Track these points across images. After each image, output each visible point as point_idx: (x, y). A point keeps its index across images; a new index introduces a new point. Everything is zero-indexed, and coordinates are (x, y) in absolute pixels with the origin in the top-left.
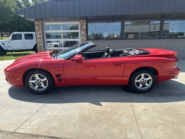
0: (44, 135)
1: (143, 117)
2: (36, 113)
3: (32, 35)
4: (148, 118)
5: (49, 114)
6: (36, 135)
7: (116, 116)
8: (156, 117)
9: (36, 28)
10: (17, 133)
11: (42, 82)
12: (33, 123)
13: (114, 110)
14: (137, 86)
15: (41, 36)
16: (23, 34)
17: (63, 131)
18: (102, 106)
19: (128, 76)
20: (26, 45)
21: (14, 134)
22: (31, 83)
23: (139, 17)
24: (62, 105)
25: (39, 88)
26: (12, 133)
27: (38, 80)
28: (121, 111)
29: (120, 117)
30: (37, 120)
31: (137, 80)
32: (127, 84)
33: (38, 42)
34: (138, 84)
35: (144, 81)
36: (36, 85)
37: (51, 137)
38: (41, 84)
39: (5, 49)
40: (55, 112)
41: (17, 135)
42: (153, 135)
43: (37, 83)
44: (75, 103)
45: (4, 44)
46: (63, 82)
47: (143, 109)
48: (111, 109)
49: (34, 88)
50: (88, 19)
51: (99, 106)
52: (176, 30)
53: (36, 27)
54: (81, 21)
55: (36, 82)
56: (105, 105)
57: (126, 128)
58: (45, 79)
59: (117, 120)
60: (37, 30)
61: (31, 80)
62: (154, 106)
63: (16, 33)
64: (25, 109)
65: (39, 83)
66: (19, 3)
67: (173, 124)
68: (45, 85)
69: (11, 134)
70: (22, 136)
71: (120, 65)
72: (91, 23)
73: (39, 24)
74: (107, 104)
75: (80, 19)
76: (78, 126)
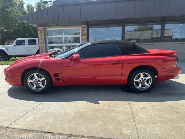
0: (37, 130)
1: (141, 114)
2: (32, 111)
3: (35, 41)
4: (146, 115)
5: (45, 111)
6: (29, 130)
7: (113, 114)
8: (154, 114)
9: (39, 34)
10: (11, 128)
11: (41, 82)
12: (28, 119)
13: (111, 108)
14: (136, 86)
15: (44, 41)
16: (26, 40)
17: (57, 126)
18: (100, 104)
19: (126, 75)
20: (29, 51)
21: (7, 129)
22: (30, 83)
23: (139, 21)
24: (59, 104)
25: (37, 87)
26: (6, 127)
27: (36, 79)
28: (119, 109)
29: (117, 114)
30: (32, 116)
31: (136, 79)
32: (126, 83)
33: (40, 47)
34: (137, 84)
35: (143, 80)
36: (35, 84)
37: (44, 132)
38: (39, 84)
39: (9, 54)
40: (51, 109)
41: (10, 129)
42: (150, 131)
43: (35, 83)
44: (72, 102)
45: (8, 50)
46: (61, 81)
47: (142, 107)
48: (108, 107)
49: (33, 88)
50: (89, 23)
51: (96, 104)
52: (178, 33)
53: (38, 32)
54: (82, 26)
55: (34, 81)
56: (103, 104)
57: (122, 124)
58: (44, 78)
59: (113, 117)
60: (39, 35)
61: (29, 79)
62: (153, 105)
63: (20, 39)
64: (21, 107)
65: (38, 82)
66: (25, 12)
67: (173, 121)
68: (43, 84)
69: (4, 129)
70: (15, 131)
71: (118, 64)
72: (92, 28)
73: (41, 29)
74: (104, 103)
75: (81, 24)
76: (72, 122)
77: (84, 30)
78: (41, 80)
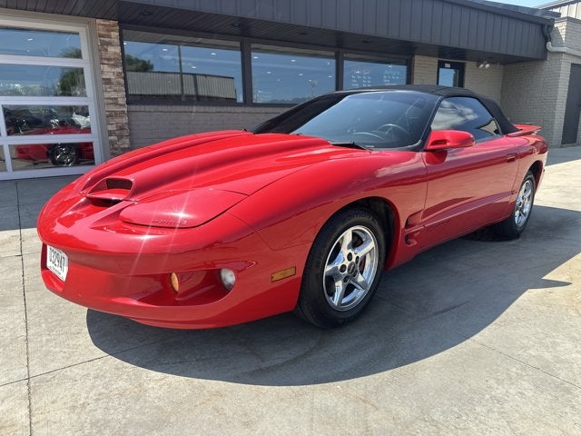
19: (516, 192)
38: (356, 273)
43: (345, 273)
54: (99, 21)
55: (343, 268)
58: (371, 245)
65: (354, 267)
71: (514, 159)
77: (107, 39)
78: (360, 252)
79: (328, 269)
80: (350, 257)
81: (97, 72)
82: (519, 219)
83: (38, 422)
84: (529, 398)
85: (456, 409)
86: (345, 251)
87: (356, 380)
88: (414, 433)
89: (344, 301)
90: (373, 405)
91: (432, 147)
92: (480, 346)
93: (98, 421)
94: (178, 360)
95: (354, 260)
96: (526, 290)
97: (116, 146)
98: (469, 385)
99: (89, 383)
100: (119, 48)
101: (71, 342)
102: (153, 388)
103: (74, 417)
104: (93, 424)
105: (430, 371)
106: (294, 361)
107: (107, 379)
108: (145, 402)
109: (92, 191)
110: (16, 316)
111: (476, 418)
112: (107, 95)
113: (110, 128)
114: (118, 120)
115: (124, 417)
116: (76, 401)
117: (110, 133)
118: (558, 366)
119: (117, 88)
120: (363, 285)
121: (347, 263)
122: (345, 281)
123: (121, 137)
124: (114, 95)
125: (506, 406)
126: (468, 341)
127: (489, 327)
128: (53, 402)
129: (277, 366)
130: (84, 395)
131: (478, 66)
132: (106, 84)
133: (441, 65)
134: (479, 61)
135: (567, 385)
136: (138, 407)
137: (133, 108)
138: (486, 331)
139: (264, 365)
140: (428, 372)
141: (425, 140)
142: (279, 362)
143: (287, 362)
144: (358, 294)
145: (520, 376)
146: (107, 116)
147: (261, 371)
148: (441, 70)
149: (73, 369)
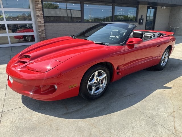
77: (37, 2)
78: (101, 78)
79: (89, 83)
80: (97, 80)
81: (35, 13)
82: (162, 64)
83: (1, 126)
84: (143, 127)
85: (119, 129)
86: (95, 78)
87: (93, 118)
88: (104, 136)
89: (95, 92)
90: (95, 126)
91: (128, 44)
92: (135, 108)
93: (17, 127)
94: (44, 109)
95: (98, 80)
96: (157, 90)
97: (41, 36)
98: (126, 122)
99: (18, 114)
100: (41, 5)
101: (16, 101)
102: (35, 117)
103: (11, 125)
104: (16, 127)
105: (116, 116)
106: (77, 110)
107: (23, 114)
108: (31, 121)
109: (20, 59)
110: (3, 92)
111: (124, 133)
112: (38, 20)
113: (39, 31)
114: (42, 28)
115: (24, 126)
116: (13, 120)
117: (39, 32)
118: (156, 117)
119: (41, 18)
120: (102, 88)
121: (96, 82)
122: (95, 86)
123: (42, 33)
124: (40, 20)
125: (135, 129)
126: (132, 107)
127: (140, 102)
128: (7, 120)
129: (71, 112)
130: (16, 118)
131: (162, 8)
132: (37, 17)
133: (148, 8)
134: (162, 6)
135: (156, 123)
136: (29, 123)
137: (46, 24)
138: (138, 103)
139: (68, 112)
140: (115, 116)
141: (126, 42)
142: (72, 111)
143: (75, 111)
144: (101, 90)
145: (143, 119)
146: (38, 27)
147: (66, 114)
148: (148, 9)
149: (15, 110)
